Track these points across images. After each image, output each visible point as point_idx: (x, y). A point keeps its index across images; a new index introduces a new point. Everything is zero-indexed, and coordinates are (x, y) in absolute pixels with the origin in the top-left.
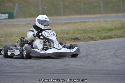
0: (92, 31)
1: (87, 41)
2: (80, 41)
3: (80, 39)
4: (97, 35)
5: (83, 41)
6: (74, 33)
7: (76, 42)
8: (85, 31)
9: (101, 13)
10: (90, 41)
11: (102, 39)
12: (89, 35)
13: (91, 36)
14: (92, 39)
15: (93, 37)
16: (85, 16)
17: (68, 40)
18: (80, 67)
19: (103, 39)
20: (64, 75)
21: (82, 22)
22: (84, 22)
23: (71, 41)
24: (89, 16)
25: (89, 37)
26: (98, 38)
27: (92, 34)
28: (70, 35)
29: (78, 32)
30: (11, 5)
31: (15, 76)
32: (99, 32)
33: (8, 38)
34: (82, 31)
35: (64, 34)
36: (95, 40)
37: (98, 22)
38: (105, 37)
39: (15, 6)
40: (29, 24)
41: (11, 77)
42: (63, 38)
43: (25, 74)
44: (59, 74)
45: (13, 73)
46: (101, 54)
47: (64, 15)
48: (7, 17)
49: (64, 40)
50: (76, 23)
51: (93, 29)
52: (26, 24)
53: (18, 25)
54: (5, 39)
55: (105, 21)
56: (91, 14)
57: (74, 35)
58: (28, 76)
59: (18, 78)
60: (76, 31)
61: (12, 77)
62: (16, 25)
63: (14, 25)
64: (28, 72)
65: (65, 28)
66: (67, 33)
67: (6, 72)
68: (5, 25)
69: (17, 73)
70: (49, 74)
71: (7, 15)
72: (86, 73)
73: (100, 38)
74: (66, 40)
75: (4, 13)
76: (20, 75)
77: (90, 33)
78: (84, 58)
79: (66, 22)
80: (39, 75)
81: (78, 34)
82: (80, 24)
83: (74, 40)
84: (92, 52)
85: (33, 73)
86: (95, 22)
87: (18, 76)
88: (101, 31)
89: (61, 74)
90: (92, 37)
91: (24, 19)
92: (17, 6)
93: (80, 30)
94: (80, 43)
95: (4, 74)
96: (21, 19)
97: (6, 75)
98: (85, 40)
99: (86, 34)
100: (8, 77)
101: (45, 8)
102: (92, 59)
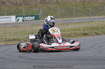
0: (97, 28)
1: (94, 36)
2: (88, 36)
3: (88, 34)
4: (102, 31)
5: (91, 36)
7: (85, 36)
8: (92, 28)
9: (104, 15)
12: (96, 31)
14: (98, 34)
16: (92, 17)
17: (80, 35)
18: (89, 55)
20: (76, 61)
21: (90, 22)
22: (92, 21)
23: (82, 36)
24: (95, 17)
25: (95, 33)
26: (102, 33)
27: (97, 31)
28: (81, 31)
30: (36, 9)
31: (40, 62)
32: (103, 29)
34: (90, 29)
35: (76, 31)
36: (100, 35)
37: (102, 21)
39: (40, 11)
41: (36, 63)
42: (75, 33)
43: (47, 61)
44: (72, 60)
45: (38, 60)
46: (104, 45)
47: (76, 17)
49: (77, 35)
50: (85, 22)
51: (99, 27)
57: (84, 31)
58: (49, 62)
59: (42, 64)
60: (85, 29)
61: (38, 63)
62: (40, 25)
63: (39, 25)
64: (49, 59)
65: (77, 26)
66: (79, 30)
67: (33, 60)
68: (32, 24)
69: (41, 60)
73: (104, 33)
74: (78, 35)
76: (43, 61)
77: (96, 30)
78: (92, 49)
79: (78, 21)
80: (58, 61)
81: (87, 30)
82: (89, 23)
83: (84, 35)
84: (98, 43)
85: (53, 60)
86: (100, 21)
87: (42, 62)
89: (74, 60)
90: (97, 33)
92: (41, 10)
94: (88, 37)
95: (31, 61)
97: (33, 62)
99: (93, 31)
101: (63, 11)
102: (98, 49)
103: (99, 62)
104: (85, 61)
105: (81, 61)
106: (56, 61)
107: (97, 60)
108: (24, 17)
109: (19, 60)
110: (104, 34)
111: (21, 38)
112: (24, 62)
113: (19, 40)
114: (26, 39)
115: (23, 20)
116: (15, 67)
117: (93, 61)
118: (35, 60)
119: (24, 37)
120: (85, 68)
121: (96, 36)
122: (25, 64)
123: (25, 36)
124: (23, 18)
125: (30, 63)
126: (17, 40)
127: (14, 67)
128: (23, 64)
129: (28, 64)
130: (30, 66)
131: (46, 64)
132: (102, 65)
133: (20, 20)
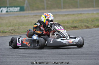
0: (87, 21)
1: (84, 29)
2: (78, 29)
3: (78, 27)
4: (92, 24)
5: (81, 29)
6: (73, 22)
7: (75, 29)
8: (81, 21)
9: (93, 7)
10: (86, 29)
11: (95, 27)
13: (87, 25)
14: (88, 27)
15: (88, 26)
16: (81, 9)
17: (69, 28)
19: (97, 28)
20: (67, 55)
21: (78, 14)
22: (81, 14)
23: (71, 29)
24: (84, 9)
25: (85, 26)
26: (92, 26)
27: (87, 24)
28: (70, 24)
29: (76, 22)
31: (29, 56)
32: (93, 22)
33: (21, 27)
35: (65, 24)
36: (90, 28)
38: (98, 25)
40: (36, 15)
41: (25, 57)
43: (36, 55)
44: (63, 54)
45: (26, 54)
46: (95, 39)
47: (64, 8)
48: (19, 10)
49: (65, 28)
50: (74, 14)
52: (34, 16)
53: (28, 16)
54: (18, 27)
55: (97, 13)
56: (85, 7)
57: (73, 24)
58: (38, 56)
59: (31, 58)
61: (26, 57)
62: (26, 16)
64: (38, 53)
65: (65, 18)
66: (67, 22)
67: (21, 53)
68: (17, 16)
69: (30, 54)
70: (55, 55)
71: (19, 8)
72: (84, 54)
74: (67, 28)
75: (16, 7)
76: (32, 55)
79: (66, 13)
80: (47, 55)
81: (76, 23)
82: (78, 16)
83: (73, 28)
84: (89, 37)
85: (42, 54)
86: (89, 14)
87: (31, 56)
88: (94, 21)
89: (65, 54)
91: (33, 12)
93: (78, 20)
95: (19, 55)
96: (30, 12)
97: (21, 56)
98: (82, 28)
99: (82, 24)
100: (23, 57)
102: (89, 43)
103: (92, 57)
104: (76, 55)
105: (73, 55)
106: (45, 55)
107: (90, 55)
108: (8, 7)
109: (5, 54)
110: (94, 27)
111: (6, 31)
112: (12, 56)
113: (4, 33)
114: (12, 32)
115: (7, 12)
116: (3, 61)
117: (85, 56)
118: (23, 54)
119: (9, 29)
120: (77, 62)
121: (86, 30)
122: (13, 57)
123: (11, 28)
124: (7, 9)
125: (18, 57)
126: (2, 32)
127: (1, 60)
128: (11, 58)
129: (16, 58)
130: (18, 59)
131: (35, 58)
132: (95, 60)
133: (4, 11)
